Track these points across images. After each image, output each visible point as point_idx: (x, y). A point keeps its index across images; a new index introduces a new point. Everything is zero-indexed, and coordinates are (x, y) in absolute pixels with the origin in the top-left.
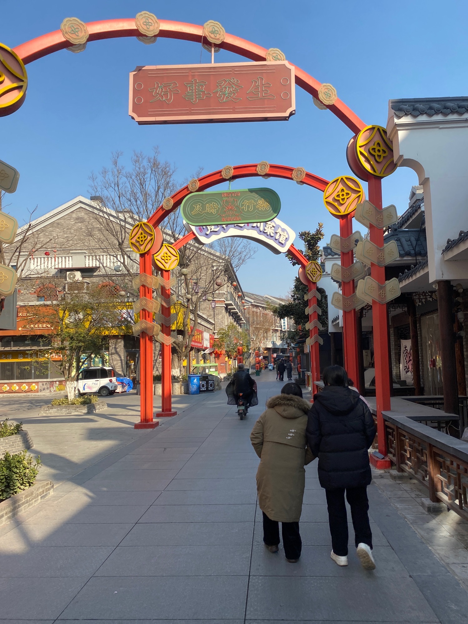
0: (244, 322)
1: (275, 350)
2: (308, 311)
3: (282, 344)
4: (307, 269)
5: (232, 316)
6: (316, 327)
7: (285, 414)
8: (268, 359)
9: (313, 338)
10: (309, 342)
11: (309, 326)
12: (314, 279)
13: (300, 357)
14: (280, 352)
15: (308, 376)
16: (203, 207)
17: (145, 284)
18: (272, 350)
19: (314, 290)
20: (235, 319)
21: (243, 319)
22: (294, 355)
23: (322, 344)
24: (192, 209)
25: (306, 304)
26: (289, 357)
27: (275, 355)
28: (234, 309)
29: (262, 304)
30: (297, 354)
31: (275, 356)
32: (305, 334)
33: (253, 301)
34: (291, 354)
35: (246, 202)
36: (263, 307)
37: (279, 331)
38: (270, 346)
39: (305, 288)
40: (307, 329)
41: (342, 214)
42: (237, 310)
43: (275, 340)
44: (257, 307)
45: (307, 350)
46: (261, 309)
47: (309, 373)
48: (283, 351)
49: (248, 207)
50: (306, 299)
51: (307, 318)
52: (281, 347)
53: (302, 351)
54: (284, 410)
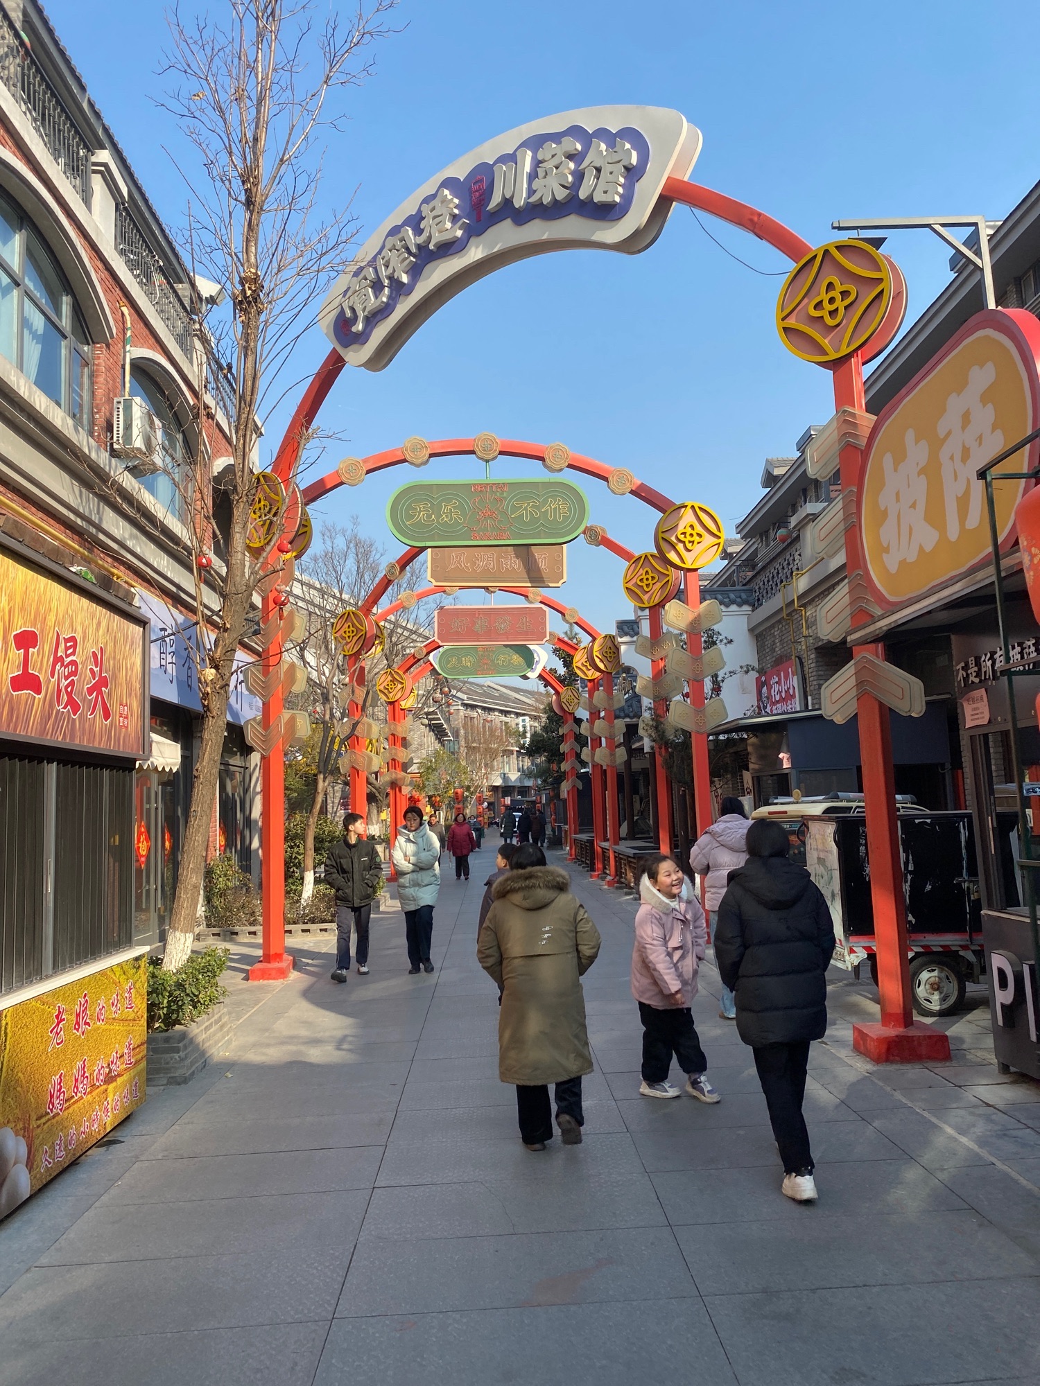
0: (452, 738)
1: (506, 790)
2: (564, 748)
3: (520, 779)
4: (562, 696)
5: (433, 731)
6: (573, 768)
7: (526, 904)
8: (494, 808)
9: (570, 781)
10: (565, 788)
11: (565, 766)
12: (571, 708)
13: (555, 804)
14: (516, 794)
15: (566, 832)
16: (459, 661)
17: (394, 733)
18: (500, 790)
19: (571, 721)
20: (436, 735)
21: (450, 734)
22: (544, 801)
23: (581, 788)
24: (448, 662)
25: (562, 738)
26: (534, 803)
27: (508, 800)
28: (439, 719)
29: (483, 702)
30: (549, 800)
31: (509, 802)
32: (561, 776)
33: (465, 697)
34: (539, 798)
35: (502, 657)
36: (484, 709)
37: (515, 753)
38: (498, 782)
39: (559, 720)
40: (562, 770)
41: (590, 678)
42: (442, 721)
43: (507, 770)
44: (473, 707)
45: (564, 795)
46: (480, 711)
47: (567, 827)
48: (524, 791)
49: (503, 661)
50: (561, 734)
51: (562, 757)
52: (519, 784)
53: (558, 795)
54: (525, 899)
